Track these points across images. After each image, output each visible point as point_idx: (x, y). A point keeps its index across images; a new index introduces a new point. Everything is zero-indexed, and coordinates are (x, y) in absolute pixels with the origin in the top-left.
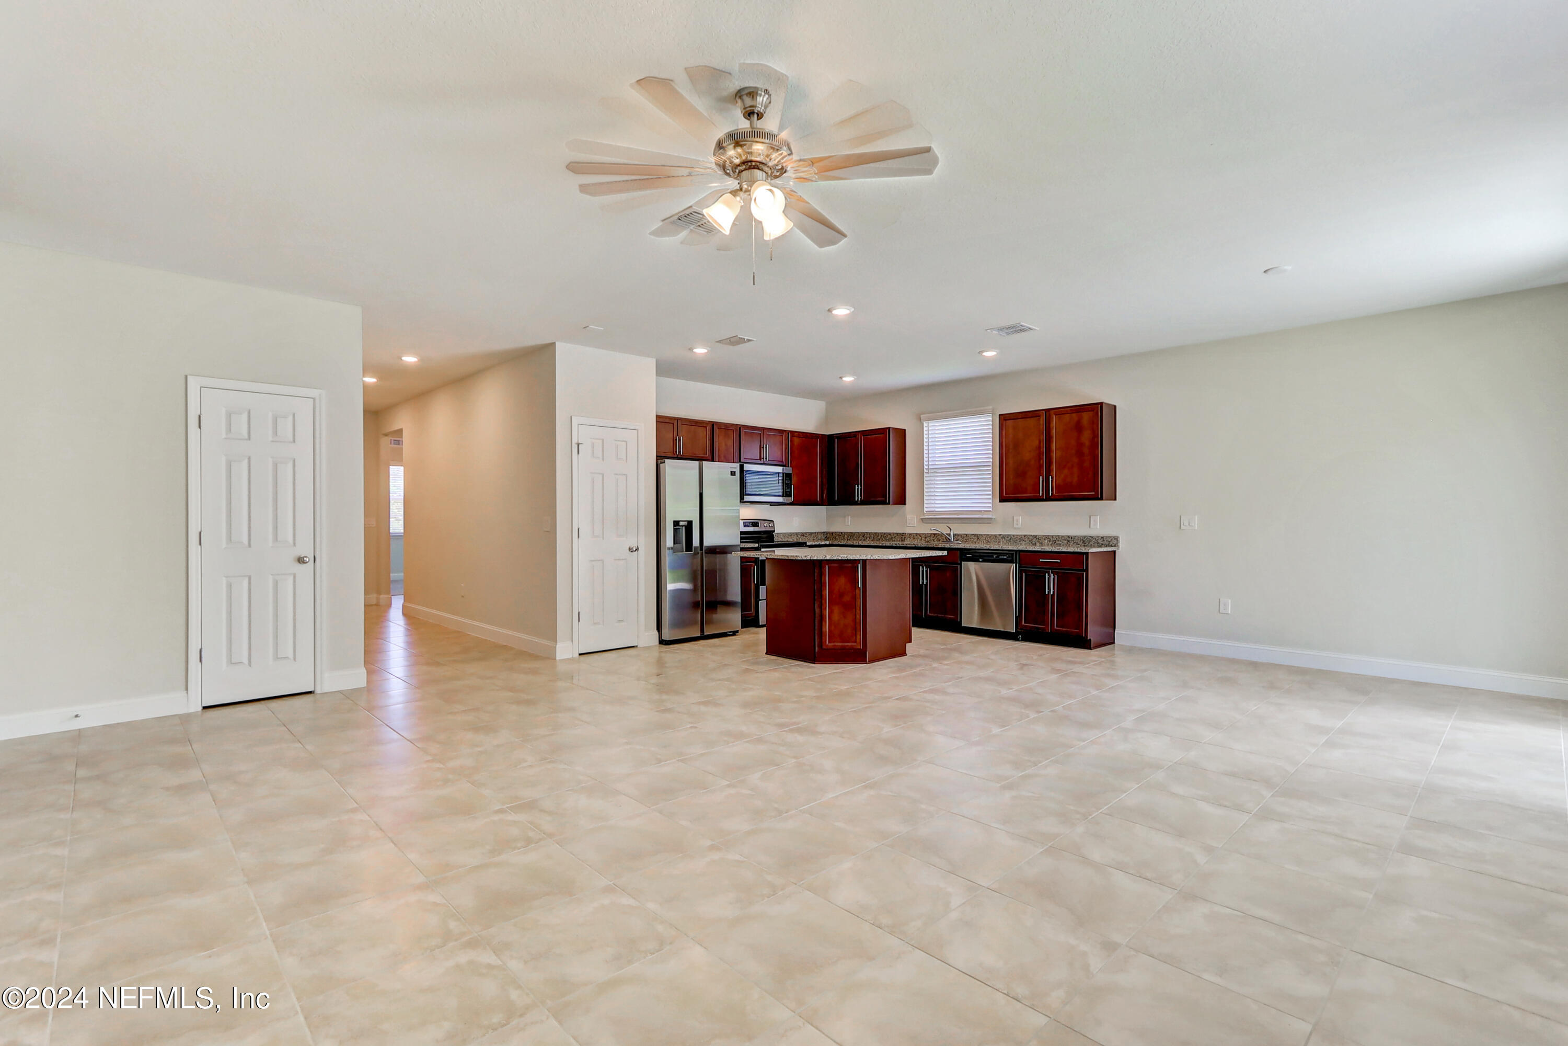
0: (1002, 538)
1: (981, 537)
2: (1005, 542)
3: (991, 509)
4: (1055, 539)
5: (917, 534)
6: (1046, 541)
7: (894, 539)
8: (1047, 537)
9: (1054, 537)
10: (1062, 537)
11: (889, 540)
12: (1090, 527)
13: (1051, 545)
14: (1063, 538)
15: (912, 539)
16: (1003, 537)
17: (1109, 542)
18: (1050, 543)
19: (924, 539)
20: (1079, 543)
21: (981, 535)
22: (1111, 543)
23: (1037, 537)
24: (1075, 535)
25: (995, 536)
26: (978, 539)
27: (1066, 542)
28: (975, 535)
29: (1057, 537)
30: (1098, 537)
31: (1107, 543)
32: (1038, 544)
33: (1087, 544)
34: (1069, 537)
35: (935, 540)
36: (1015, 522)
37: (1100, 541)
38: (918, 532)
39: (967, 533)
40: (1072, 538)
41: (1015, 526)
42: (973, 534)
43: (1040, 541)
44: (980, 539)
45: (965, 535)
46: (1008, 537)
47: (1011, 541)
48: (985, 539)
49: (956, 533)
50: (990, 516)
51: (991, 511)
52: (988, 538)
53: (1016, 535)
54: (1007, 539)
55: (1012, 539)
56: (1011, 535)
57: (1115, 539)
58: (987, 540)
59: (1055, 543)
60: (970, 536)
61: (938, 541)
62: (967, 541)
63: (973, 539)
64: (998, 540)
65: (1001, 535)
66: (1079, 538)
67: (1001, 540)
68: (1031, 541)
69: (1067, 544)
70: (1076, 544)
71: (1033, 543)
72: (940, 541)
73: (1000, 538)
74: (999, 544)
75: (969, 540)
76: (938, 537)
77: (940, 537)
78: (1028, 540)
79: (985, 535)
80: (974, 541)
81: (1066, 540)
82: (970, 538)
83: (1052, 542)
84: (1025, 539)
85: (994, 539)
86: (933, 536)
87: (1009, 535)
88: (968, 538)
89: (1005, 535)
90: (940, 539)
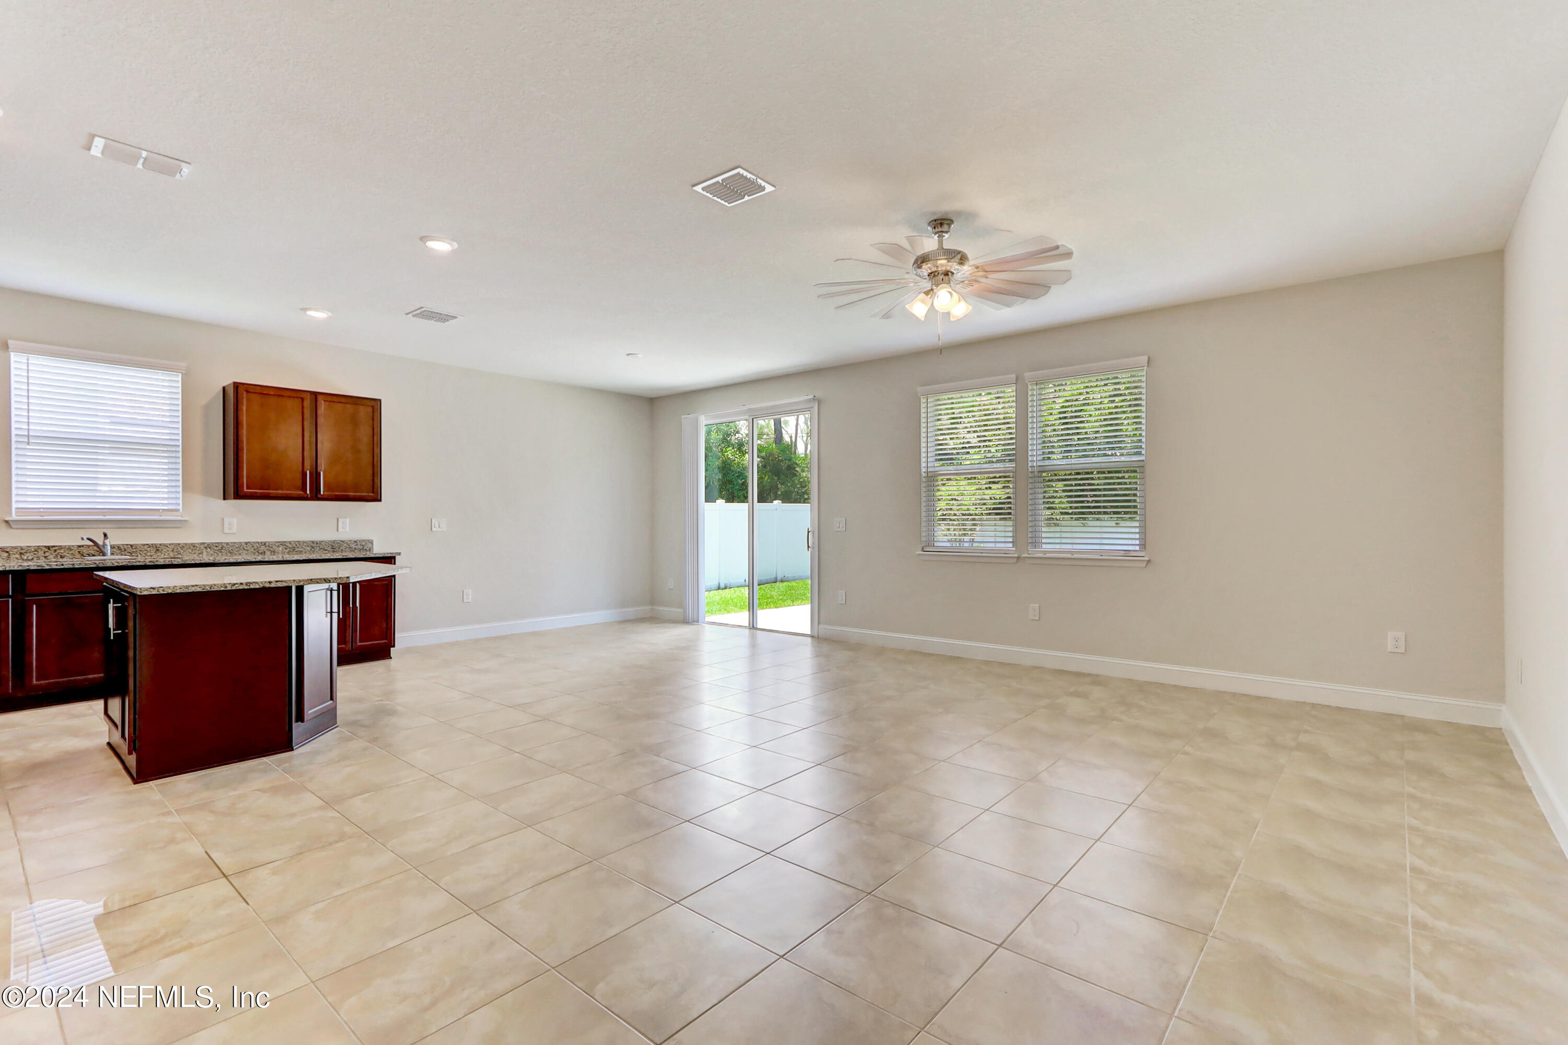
0: (206, 548)
1: (162, 547)
2: (212, 552)
3: (179, 508)
4: (294, 546)
6: (281, 549)
8: (282, 544)
9: (292, 543)
10: (304, 542)
12: (338, 530)
14: (305, 544)
17: (363, 546)
18: (287, 551)
19: (18, 556)
20: (326, 549)
21: (166, 545)
22: (365, 547)
23: (267, 544)
24: (321, 540)
25: (193, 545)
26: (158, 550)
27: (309, 549)
28: (151, 546)
30: (350, 541)
31: (361, 547)
32: (267, 553)
33: (337, 549)
34: (313, 542)
36: (226, 525)
37: (352, 544)
39: (131, 543)
40: (317, 543)
41: (226, 531)
42: (147, 544)
43: (271, 549)
44: (162, 550)
45: (129, 546)
46: (217, 547)
47: (223, 551)
48: (172, 551)
49: (112, 543)
50: (180, 518)
51: (178, 510)
52: (180, 549)
53: (232, 543)
54: (216, 549)
55: (224, 548)
56: (222, 543)
57: (370, 542)
58: (177, 552)
59: (294, 550)
60: (138, 548)
61: (59, 557)
62: (134, 554)
63: (146, 552)
64: (199, 551)
65: (205, 543)
66: (327, 544)
67: (205, 550)
68: (257, 550)
69: (311, 550)
70: (322, 550)
71: (260, 552)
72: (64, 557)
73: (202, 548)
74: (200, 555)
75: (138, 554)
76: (58, 551)
77: (62, 552)
78: (252, 549)
79: (173, 544)
80: (149, 554)
81: (310, 546)
82: (140, 549)
83: (289, 550)
84: (247, 547)
85: (191, 549)
86: (46, 550)
87: (219, 543)
88: (134, 551)
89: (211, 543)
90: (64, 554)
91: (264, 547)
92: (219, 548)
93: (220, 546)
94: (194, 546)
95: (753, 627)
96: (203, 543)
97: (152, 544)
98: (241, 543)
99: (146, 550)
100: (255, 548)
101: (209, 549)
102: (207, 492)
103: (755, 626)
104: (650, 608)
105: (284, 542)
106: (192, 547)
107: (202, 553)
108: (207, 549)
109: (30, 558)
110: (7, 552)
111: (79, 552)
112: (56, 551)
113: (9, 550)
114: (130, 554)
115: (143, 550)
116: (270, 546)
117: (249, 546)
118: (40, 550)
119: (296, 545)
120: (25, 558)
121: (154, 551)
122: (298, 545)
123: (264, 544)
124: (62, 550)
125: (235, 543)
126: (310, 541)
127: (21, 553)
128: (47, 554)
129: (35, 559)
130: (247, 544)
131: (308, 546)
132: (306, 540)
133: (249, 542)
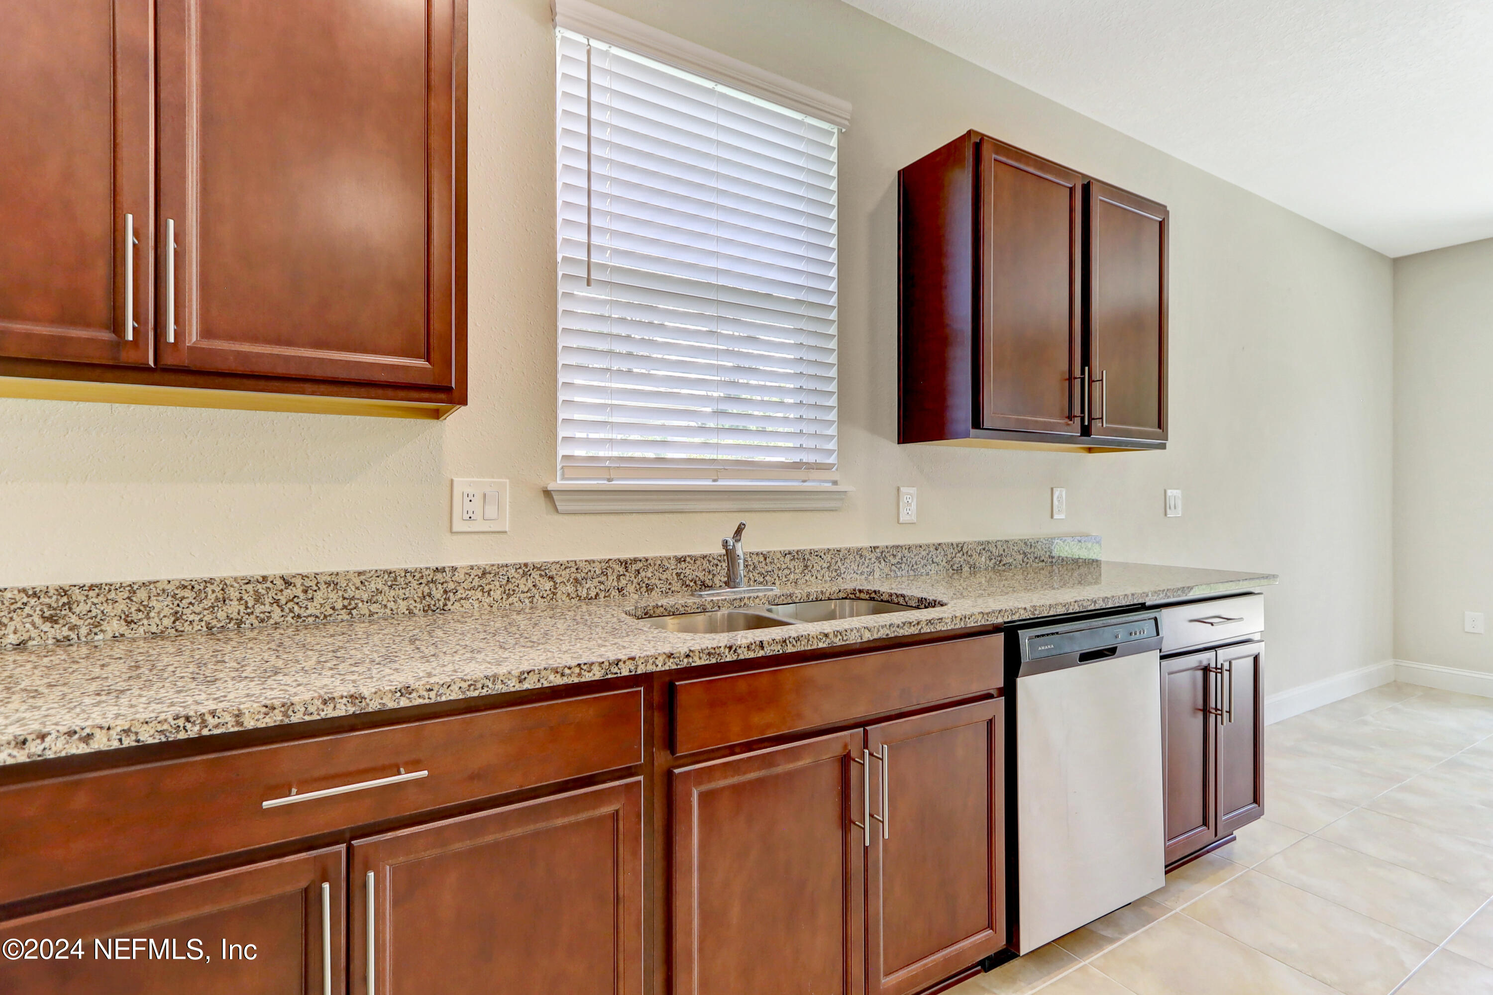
0: (878, 558)
1: (814, 559)
3: (832, 460)
4: (1001, 552)
5: (525, 570)
6: (983, 559)
7: (364, 608)
8: (984, 546)
9: (1000, 546)
13: (994, 568)
14: (1017, 548)
15: (497, 594)
16: (883, 555)
19: (570, 588)
21: (816, 554)
23: (964, 549)
25: (859, 552)
26: (806, 566)
27: (1021, 557)
28: (795, 555)
29: (1005, 547)
35: (631, 588)
36: (903, 507)
37: (1076, 550)
38: (538, 559)
40: (1032, 546)
41: (903, 516)
42: (790, 553)
43: (972, 561)
44: (813, 566)
45: (762, 559)
46: (894, 556)
47: (903, 566)
48: (828, 568)
49: (748, 551)
50: (833, 485)
51: (827, 467)
52: (839, 564)
53: (914, 547)
54: (891, 561)
55: (903, 560)
56: (900, 547)
57: (1097, 543)
59: (1000, 562)
60: (776, 561)
61: (644, 589)
62: (768, 578)
63: (788, 572)
64: (867, 567)
65: (878, 547)
66: (1043, 547)
67: (877, 564)
68: (951, 563)
69: (1023, 562)
70: (1037, 561)
71: (955, 567)
72: (652, 589)
73: (873, 559)
74: (871, 577)
75: (775, 576)
76: (643, 574)
77: (650, 575)
78: (945, 561)
79: (829, 550)
80: (792, 576)
81: (1021, 552)
82: (778, 565)
83: (993, 561)
84: (937, 557)
85: (856, 565)
86: (622, 570)
87: (897, 547)
88: (770, 569)
89: (887, 547)
90: (653, 581)
91: (960, 555)
93: (900, 555)
94: (860, 556)
96: (873, 548)
97: (797, 552)
98: (928, 546)
99: (787, 568)
100: (948, 558)
101: (883, 563)
102: (874, 428)
105: (988, 542)
106: (858, 557)
107: (872, 570)
108: (880, 562)
109: (593, 594)
110: (551, 578)
111: (678, 575)
112: (638, 571)
113: (554, 573)
114: (762, 580)
115: (784, 566)
116: (969, 554)
117: (940, 553)
118: (610, 571)
119: (1004, 550)
120: (584, 594)
121: (801, 569)
122: (1006, 550)
123: (960, 548)
124: (651, 569)
125: (921, 547)
126: (1021, 540)
127: (576, 580)
128: (623, 582)
129: (602, 595)
130: (937, 549)
131: (1019, 552)
132: (1016, 538)
133: (939, 544)
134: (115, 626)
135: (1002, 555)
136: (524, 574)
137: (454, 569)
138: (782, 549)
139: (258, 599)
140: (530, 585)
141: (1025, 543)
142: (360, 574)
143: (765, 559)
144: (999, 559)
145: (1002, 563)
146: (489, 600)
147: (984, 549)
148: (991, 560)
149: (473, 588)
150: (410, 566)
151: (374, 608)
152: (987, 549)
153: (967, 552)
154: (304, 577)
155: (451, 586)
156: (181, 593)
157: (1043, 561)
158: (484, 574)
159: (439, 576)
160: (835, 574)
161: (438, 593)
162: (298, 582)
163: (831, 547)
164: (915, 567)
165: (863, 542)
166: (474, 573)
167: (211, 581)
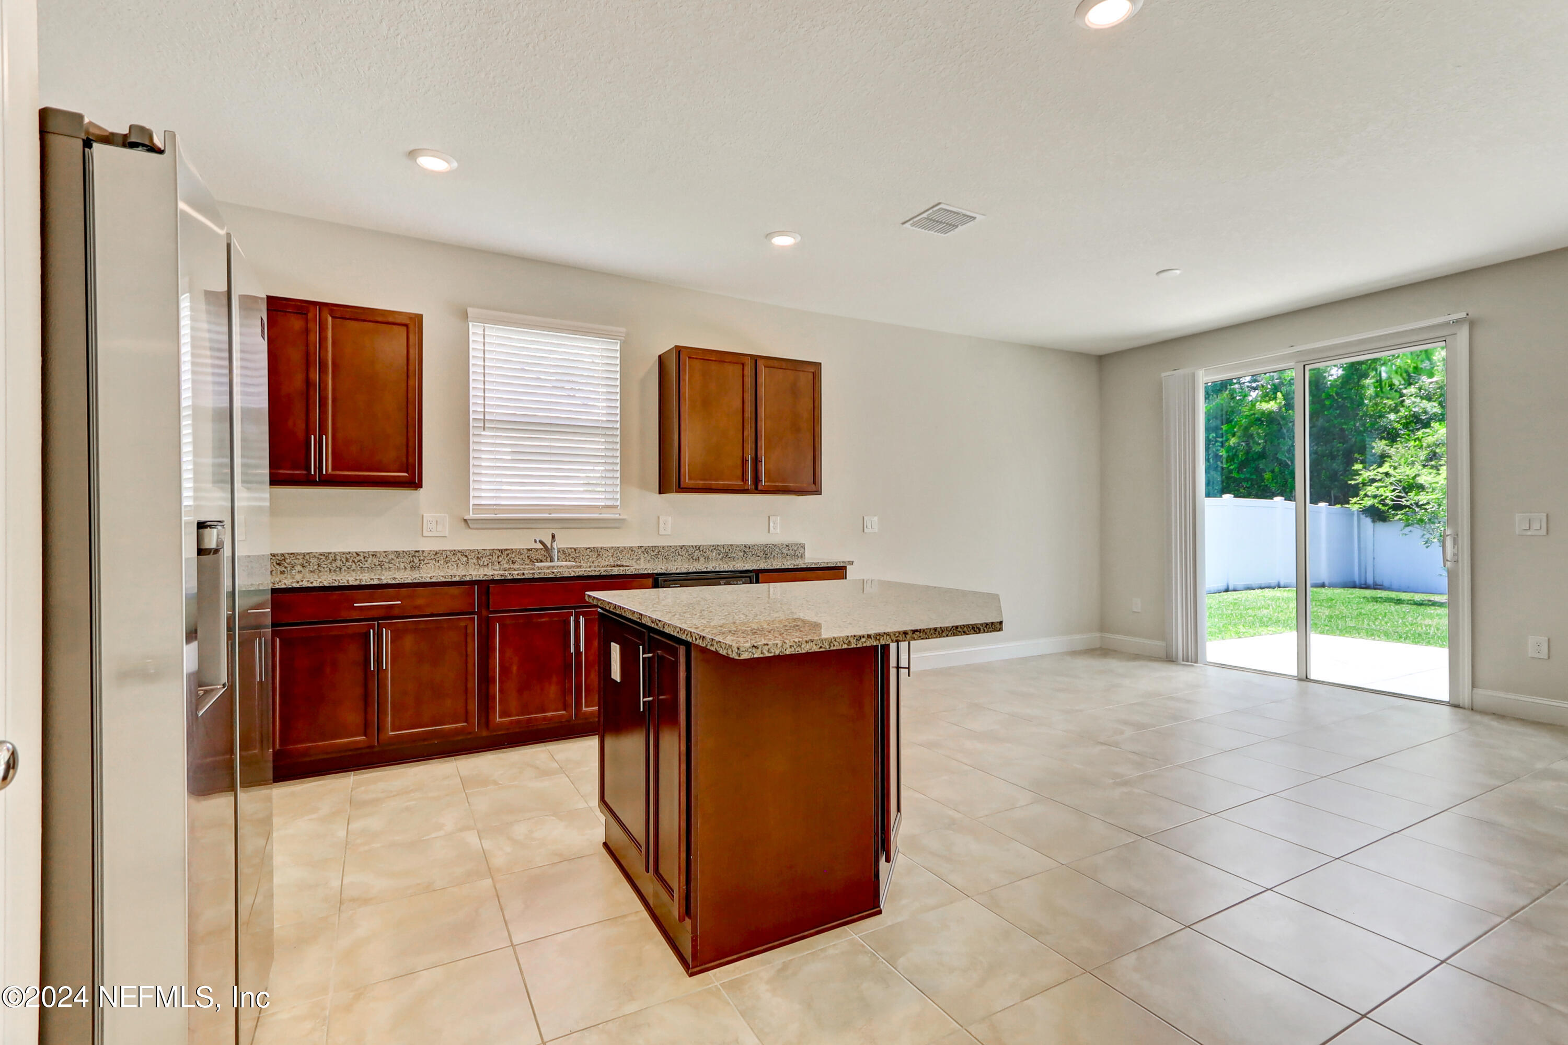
0: (643, 552)
1: (603, 552)
2: (649, 558)
3: (619, 503)
4: (727, 551)
5: (454, 553)
6: (714, 554)
7: (387, 565)
8: (715, 548)
9: (726, 547)
10: (736, 546)
11: (371, 569)
12: (770, 531)
13: (722, 559)
14: (738, 549)
15: (442, 562)
16: (646, 550)
17: (795, 551)
18: (720, 557)
19: (475, 561)
20: (758, 554)
21: (605, 549)
22: (797, 553)
23: (701, 549)
24: (753, 543)
25: (631, 549)
26: (599, 555)
27: (742, 554)
28: (593, 550)
29: (730, 548)
30: (782, 545)
31: (793, 553)
32: (702, 559)
33: (769, 554)
36: (662, 525)
37: (785, 551)
38: (460, 548)
39: (575, 547)
40: (749, 548)
41: (663, 530)
42: (589, 548)
43: (705, 555)
44: (603, 555)
45: (573, 550)
46: (653, 551)
47: (659, 556)
48: (612, 556)
49: (559, 547)
50: (617, 516)
51: (616, 507)
52: (619, 554)
53: (668, 547)
54: (653, 553)
55: (660, 553)
56: (658, 547)
57: (802, 547)
58: (617, 557)
59: (727, 556)
60: (581, 552)
61: (511, 562)
62: (577, 560)
63: (588, 557)
64: (636, 556)
65: (643, 547)
66: (759, 548)
67: (642, 555)
68: (692, 556)
69: (743, 556)
70: (754, 556)
71: (694, 558)
72: (515, 563)
73: (640, 553)
74: (638, 562)
75: (581, 559)
76: (510, 556)
77: (514, 556)
78: (687, 554)
79: (612, 547)
80: (590, 559)
81: (742, 551)
82: (583, 554)
83: (722, 555)
84: (682, 552)
85: (629, 554)
86: (500, 554)
87: (655, 546)
88: (578, 555)
89: (649, 547)
90: (515, 559)
91: (698, 551)
92: (655, 553)
93: (657, 551)
94: (632, 551)
95: (1307, 678)
96: (641, 547)
97: (594, 548)
98: (676, 546)
99: (588, 555)
100: (690, 553)
101: (646, 554)
102: (643, 486)
103: (1308, 677)
104: (1100, 635)
105: (718, 545)
106: (630, 552)
107: (640, 558)
108: (644, 554)
109: (486, 564)
110: (466, 556)
111: (528, 557)
112: (508, 555)
113: (467, 554)
114: (573, 560)
115: (586, 554)
116: (704, 551)
117: (684, 550)
118: (494, 554)
119: (729, 550)
120: (482, 563)
121: (596, 556)
122: (731, 549)
123: (698, 548)
124: (514, 554)
125: (671, 547)
126: (742, 545)
127: (478, 557)
128: (500, 559)
129: (490, 564)
130: (682, 548)
131: (741, 551)
132: (739, 543)
133: (683, 546)
134: (299, 568)
135: (728, 552)
136: (454, 554)
137: (423, 551)
138: (585, 547)
139: (347, 560)
140: (456, 559)
141: (745, 546)
142: (385, 552)
143: (575, 551)
144: (726, 554)
145: (728, 556)
146: (437, 564)
147: (715, 549)
148: (719, 555)
149: (431, 559)
150: (405, 550)
151: (391, 565)
152: (717, 548)
153: (703, 550)
154: (364, 552)
155: (422, 558)
156: (320, 557)
157: (759, 556)
158: (436, 553)
159: (417, 554)
160: (616, 559)
161: (416, 560)
162: (362, 554)
163: (613, 546)
164: (667, 557)
165: (635, 544)
166: (431, 553)
167: (330, 553)
